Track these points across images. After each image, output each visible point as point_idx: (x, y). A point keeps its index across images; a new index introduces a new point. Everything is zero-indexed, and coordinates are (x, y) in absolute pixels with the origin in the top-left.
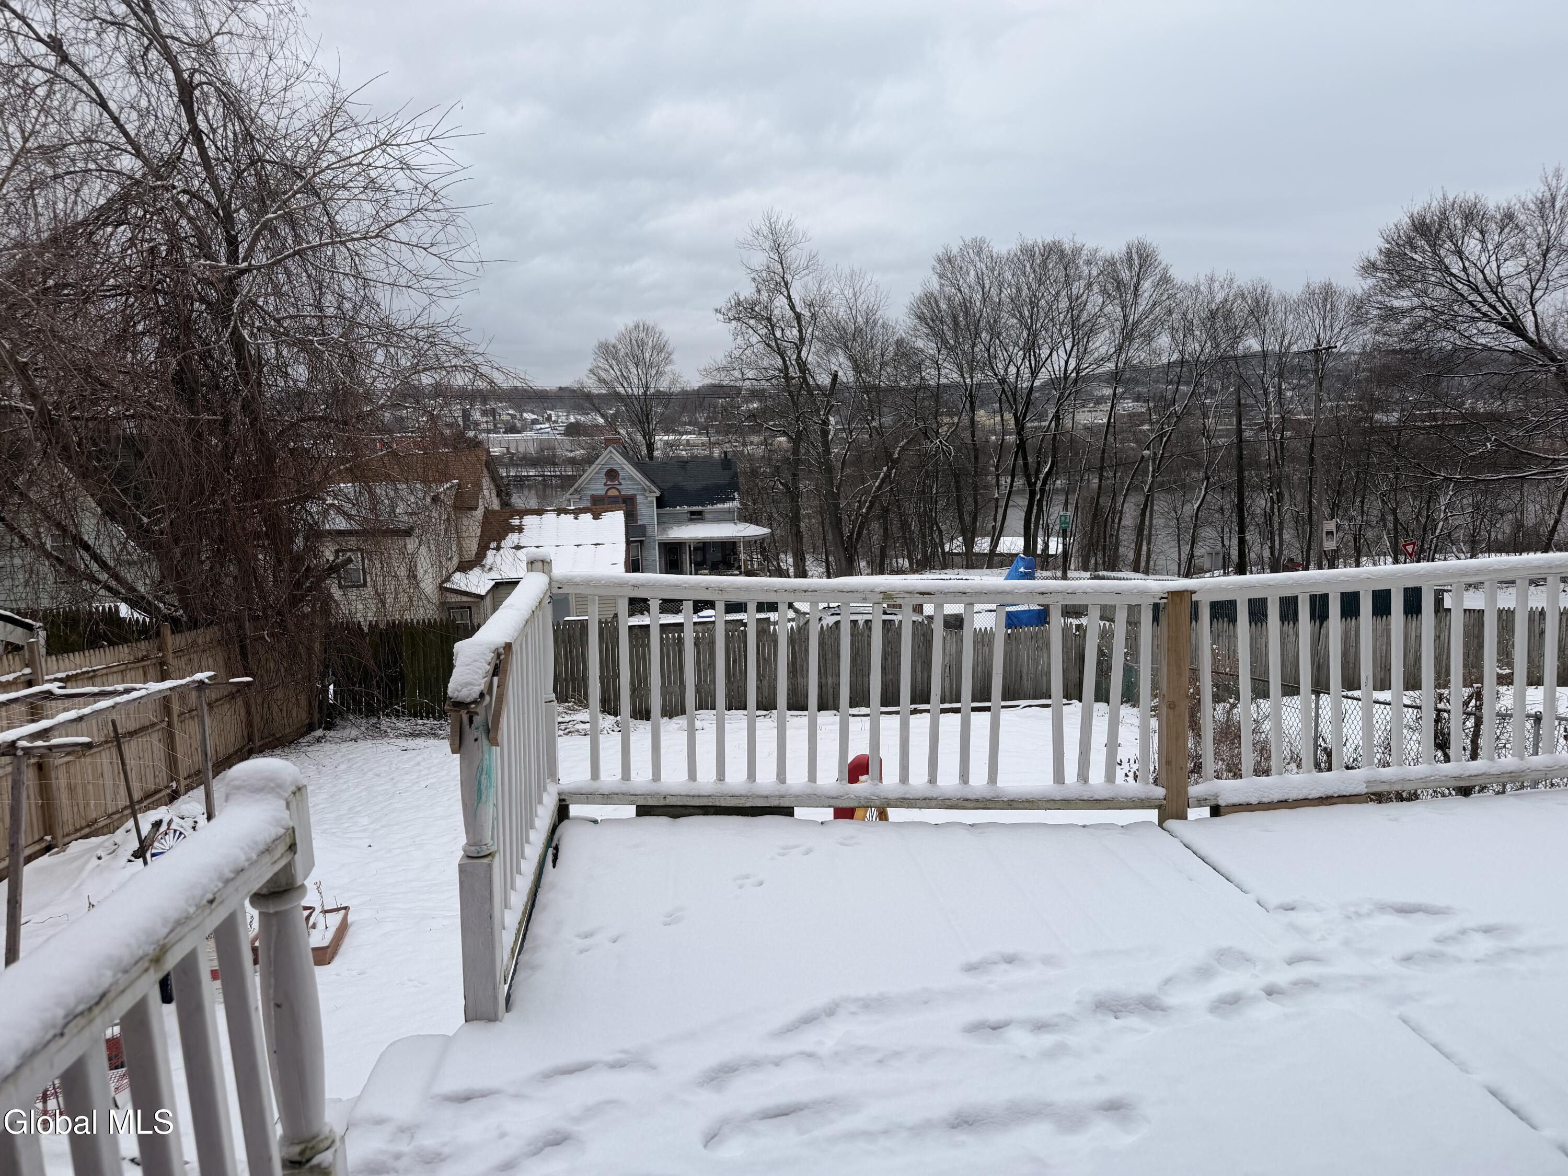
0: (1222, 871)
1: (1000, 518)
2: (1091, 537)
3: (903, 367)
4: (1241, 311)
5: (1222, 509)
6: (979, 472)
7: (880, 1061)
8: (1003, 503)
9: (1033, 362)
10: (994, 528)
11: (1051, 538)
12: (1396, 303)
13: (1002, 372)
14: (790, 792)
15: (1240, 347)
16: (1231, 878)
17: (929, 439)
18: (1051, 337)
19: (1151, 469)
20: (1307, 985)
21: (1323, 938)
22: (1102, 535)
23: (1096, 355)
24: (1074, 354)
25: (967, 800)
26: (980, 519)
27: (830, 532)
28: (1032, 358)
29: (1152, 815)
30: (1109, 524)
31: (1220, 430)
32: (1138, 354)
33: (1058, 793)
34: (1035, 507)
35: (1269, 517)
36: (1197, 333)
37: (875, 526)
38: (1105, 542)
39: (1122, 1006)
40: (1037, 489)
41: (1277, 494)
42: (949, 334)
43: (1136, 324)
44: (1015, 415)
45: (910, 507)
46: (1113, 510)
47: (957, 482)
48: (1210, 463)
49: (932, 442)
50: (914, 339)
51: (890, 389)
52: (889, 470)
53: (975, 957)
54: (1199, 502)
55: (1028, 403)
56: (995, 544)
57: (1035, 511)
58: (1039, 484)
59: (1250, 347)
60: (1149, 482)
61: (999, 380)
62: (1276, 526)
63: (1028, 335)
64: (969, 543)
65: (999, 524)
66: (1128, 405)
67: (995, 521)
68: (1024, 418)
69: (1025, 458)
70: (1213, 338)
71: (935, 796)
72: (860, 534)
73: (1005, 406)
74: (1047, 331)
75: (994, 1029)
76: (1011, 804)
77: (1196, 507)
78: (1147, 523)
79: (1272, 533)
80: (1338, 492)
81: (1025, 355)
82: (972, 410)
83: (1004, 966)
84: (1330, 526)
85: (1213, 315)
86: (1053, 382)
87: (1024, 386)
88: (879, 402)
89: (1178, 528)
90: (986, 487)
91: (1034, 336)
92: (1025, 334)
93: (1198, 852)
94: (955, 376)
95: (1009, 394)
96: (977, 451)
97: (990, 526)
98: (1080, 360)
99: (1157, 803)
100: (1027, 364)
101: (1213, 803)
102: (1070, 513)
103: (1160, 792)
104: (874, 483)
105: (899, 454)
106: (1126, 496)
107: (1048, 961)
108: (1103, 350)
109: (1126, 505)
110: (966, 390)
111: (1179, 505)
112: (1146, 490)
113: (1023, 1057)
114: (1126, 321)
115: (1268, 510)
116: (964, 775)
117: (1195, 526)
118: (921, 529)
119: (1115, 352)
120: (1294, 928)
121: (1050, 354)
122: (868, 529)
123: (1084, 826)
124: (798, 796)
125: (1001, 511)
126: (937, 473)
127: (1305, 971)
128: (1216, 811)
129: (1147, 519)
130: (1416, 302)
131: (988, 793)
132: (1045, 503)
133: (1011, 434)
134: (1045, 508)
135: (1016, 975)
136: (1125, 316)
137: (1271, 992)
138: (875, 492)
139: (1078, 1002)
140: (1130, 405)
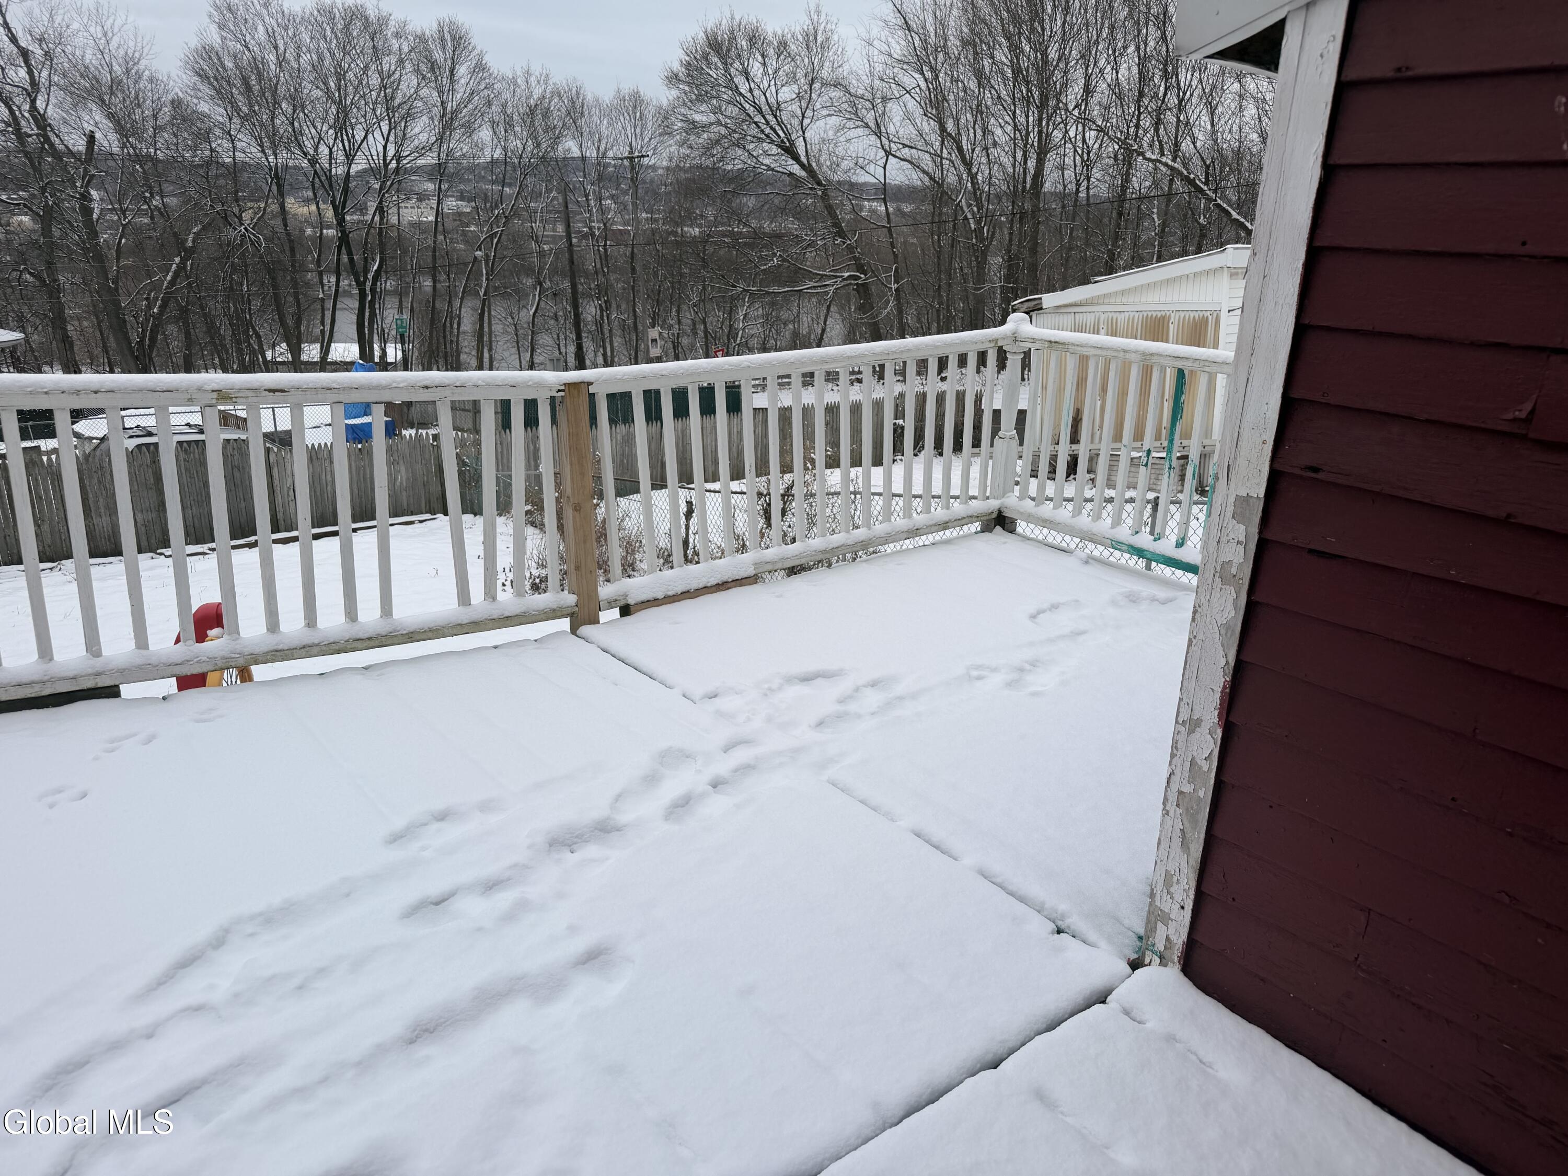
0: (644, 669)
1: (328, 321)
2: (430, 344)
3: (186, 135)
4: (559, 110)
5: (556, 315)
6: (298, 267)
7: (300, 988)
8: (329, 304)
9: (346, 144)
10: (323, 332)
11: (388, 345)
12: (698, 117)
13: (312, 152)
14: (111, 667)
15: (560, 148)
16: (654, 676)
17: (231, 225)
18: (365, 116)
19: (484, 272)
20: (746, 769)
21: (749, 719)
22: (442, 340)
23: (416, 142)
24: (392, 138)
25: (358, 640)
26: (304, 322)
27: (111, 336)
28: (345, 137)
29: (564, 624)
30: (448, 329)
31: (547, 236)
32: (459, 145)
33: (465, 615)
34: (367, 310)
35: (599, 325)
36: (518, 129)
37: (172, 329)
38: (445, 348)
39: (576, 837)
40: (368, 289)
41: (606, 302)
42: (241, 101)
43: (455, 112)
44: (333, 203)
45: (215, 306)
46: (450, 313)
47: (273, 279)
48: (541, 269)
49: (235, 229)
50: (195, 101)
51: (171, 163)
52: (183, 261)
53: (399, 823)
54: (534, 309)
55: (346, 190)
56: (325, 351)
57: (367, 314)
58: (368, 285)
59: (569, 150)
60: (484, 285)
61: (309, 160)
62: (607, 334)
63: (338, 113)
64: (296, 350)
65: (328, 328)
66: (451, 204)
67: (323, 323)
68: (344, 208)
69: (350, 253)
70: (533, 135)
71: (316, 641)
72: (153, 340)
73: (320, 192)
74: (359, 109)
75: (437, 903)
76: (412, 636)
77: (531, 313)
78: (486, 329)
79: (604, 341)
80: (658, 301)
81: (337, 134)
82: (281, 193)
83: (436, 825)
84: (653, 333)
85: (532, 111)
86: (372, 171)
87: (339, 172)
88: (159, 176)
89: (516, 335)
90: (308, 285)
91: (344, 111)
92: (334, 110)
93: (617, 655)
94: (255, 150)
95: (323, 178)
96: (293, 242)
97: (317, 331)
98: (399, 147)
99: (569, 611)
100: (340, 145)
101: (622, 603)
102: (406, 316)
103: (570, 599)
104: (165, 277)
105: (193, 242)
106: (462, 299)
107: (486, 807)
108: (423, 137)
109: (463, 310)
110: (271, 169)
111: (515, 310)
112: (482, 294)
113: (480, 929)
114: (445, 109)
115: (598, 318)
116: (351, 612)
117: (533, 332)
118: (233, 334)
119: (437, 140)
120: (720, 714)
121: (366, 137)
122: (164, 333)
123: (495, 647)
124: (124, 670)
125: (328, 314)
126: (246, 266)
127: (741, 755)
128: (626, 611)
129: (486, 325)
130: (712, 118)
131: (382, 627)
132: (377, 306)
133: (329, 227)
134: (378, 311)
135: (452, 832)
136: (442, 102)
137: (716, 784)
138: (167, 287)
139: (529, 847)
140: (454, 203)
